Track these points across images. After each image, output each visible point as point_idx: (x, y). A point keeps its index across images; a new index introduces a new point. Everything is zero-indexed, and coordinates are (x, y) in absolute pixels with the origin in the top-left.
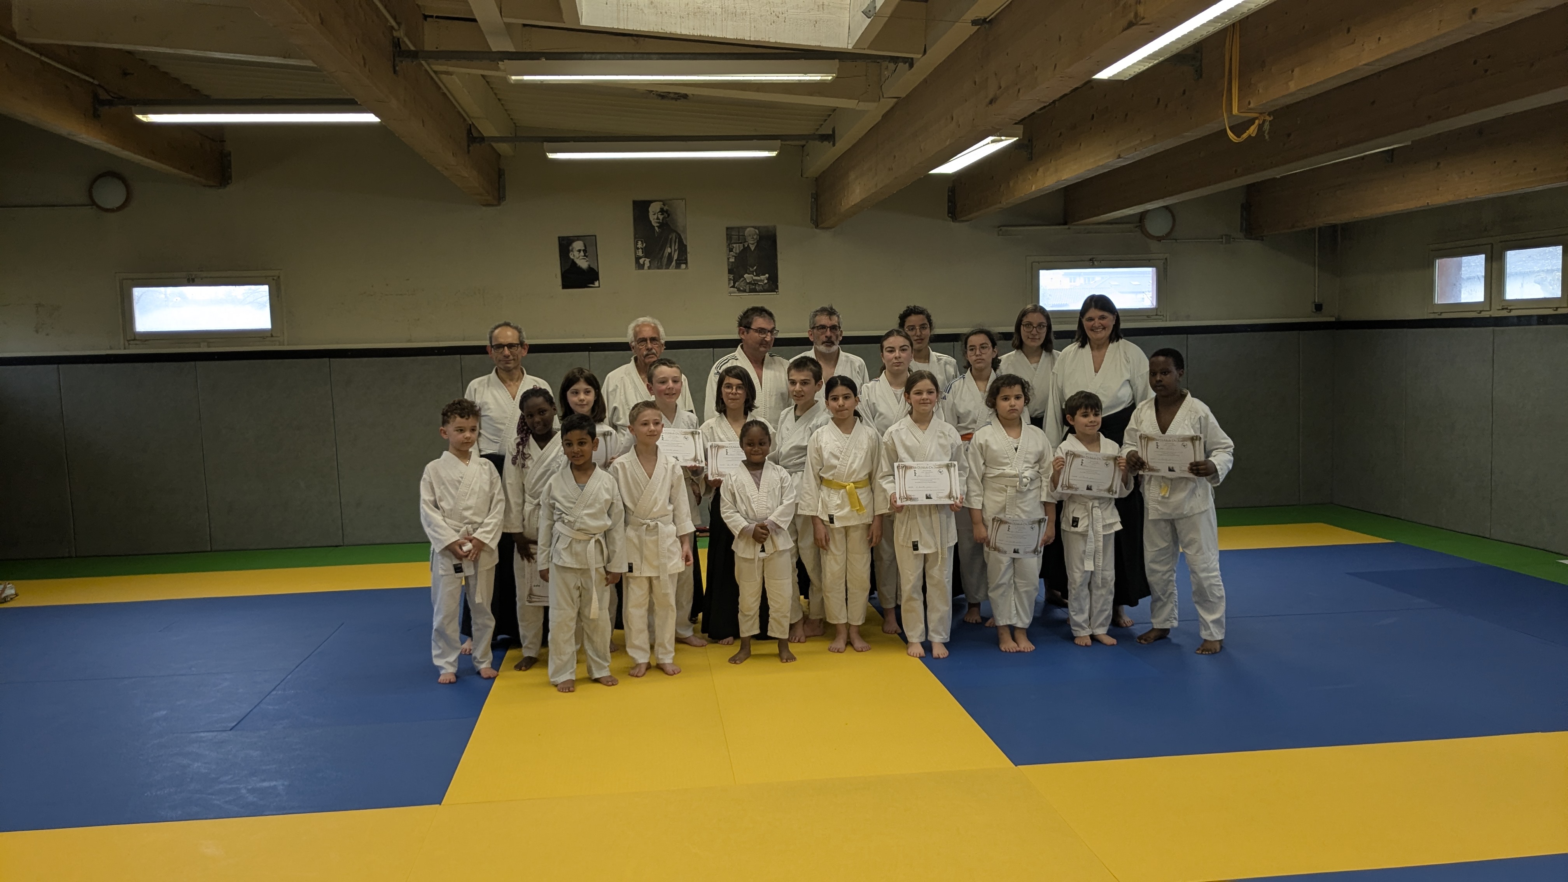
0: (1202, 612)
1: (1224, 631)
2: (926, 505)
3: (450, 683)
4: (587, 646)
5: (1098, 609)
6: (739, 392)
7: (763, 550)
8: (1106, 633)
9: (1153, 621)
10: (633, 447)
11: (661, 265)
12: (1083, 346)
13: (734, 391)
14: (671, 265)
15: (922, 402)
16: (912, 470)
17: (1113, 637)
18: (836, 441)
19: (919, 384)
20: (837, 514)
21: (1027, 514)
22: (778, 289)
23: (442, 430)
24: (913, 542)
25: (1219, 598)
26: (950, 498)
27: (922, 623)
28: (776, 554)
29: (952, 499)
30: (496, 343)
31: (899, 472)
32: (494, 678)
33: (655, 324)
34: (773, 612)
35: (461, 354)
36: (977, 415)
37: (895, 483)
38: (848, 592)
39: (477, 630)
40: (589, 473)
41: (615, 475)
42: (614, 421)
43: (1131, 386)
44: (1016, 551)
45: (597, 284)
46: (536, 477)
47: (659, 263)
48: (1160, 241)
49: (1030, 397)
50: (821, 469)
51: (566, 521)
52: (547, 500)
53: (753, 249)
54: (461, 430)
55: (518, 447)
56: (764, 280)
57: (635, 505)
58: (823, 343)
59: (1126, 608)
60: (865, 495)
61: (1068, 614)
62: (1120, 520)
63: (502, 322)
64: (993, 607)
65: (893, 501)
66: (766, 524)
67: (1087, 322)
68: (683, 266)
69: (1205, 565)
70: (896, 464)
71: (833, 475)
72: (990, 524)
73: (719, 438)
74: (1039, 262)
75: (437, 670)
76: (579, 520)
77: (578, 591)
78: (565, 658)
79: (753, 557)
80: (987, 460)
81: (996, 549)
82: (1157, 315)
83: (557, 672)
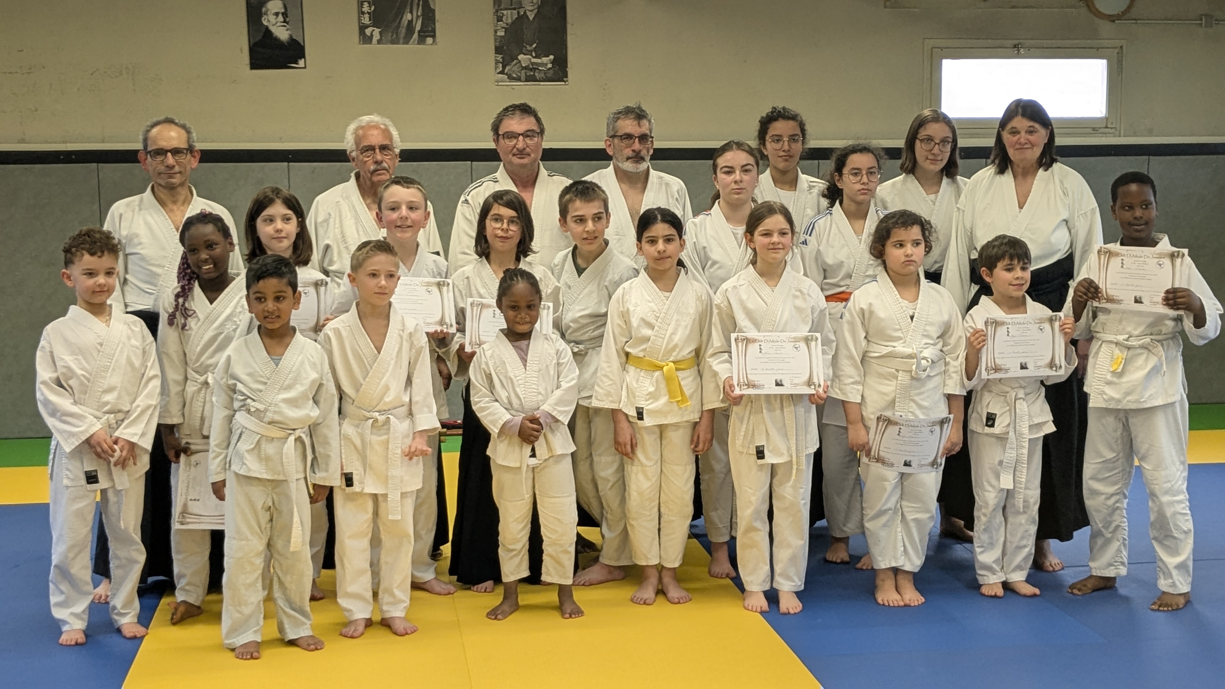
0: (1161, 553)
1: (1190, 579)
2: (776, 395)
3: (77, 644)
4: (277, 594)
5: (1014, 545)
6: (513, 228)
7: (533, 455)
8: (1024, 579)
9: (1091, 564)
10: (354, 304)
11: (398, 38)
12: (1001, 171)
13: (505, 226)
14: (412, 37)
15: (771, 247)
16: (757, 345)
17: (1034, 585)
18: (651, 302)
19: (767, 221)
20: (648, 406)
21: (925, 411)
22: (567, 77)
23: (64, 273)
24: (757, 447)
25: (1185, 532)
26: (809, 386)
27: (766, 564)
28: (551, 460)
29: (813, 387)
30: (154, 148)
31: (737, 346)
32: (142, 637)
33: (385, 125)
34: (548, 545)
35: (98, 162)
36: (852, 267)
37: (731, 363)
38: (662, 519)
39: (118, 567)
40: (286, 340)
41: (328, 347)
42: (325, 265)
43: (1068, 228)
44: (907, 464)
45: (301, 63)
46: (202, 343)
47: (394, 36)
48: (1113, 21)
49: (933, 243)
50: (627, 342)
51: (253, 410)
52: (224, 380)
53: (531, 18)
54: (91, 274)
55: (176, 300)
56: (546, 64)
57: (358, 391)
58: (628, 159)
59: (1053, 544)
60: (691, 379)
61: (972, 552)
62: (1052, 418)
63: (162, 118)
64: (870, 541)
65: (727, 388)
66: (538, 416)
67: (1009, 136)
68: (429, 40)
69: (1169, 485)
70: (733, 336)
71: (644, 350)
72: (872, 424)
73: (478, 293)
74: (942, 49)
75: (56, 626)
76: (272, 408)
77: (268, 513)
78: (247, 610)
79: (518, 465)
80: (871, 332)
81: (879, 460)
82: (1106, 127)
83: (234, 630)
